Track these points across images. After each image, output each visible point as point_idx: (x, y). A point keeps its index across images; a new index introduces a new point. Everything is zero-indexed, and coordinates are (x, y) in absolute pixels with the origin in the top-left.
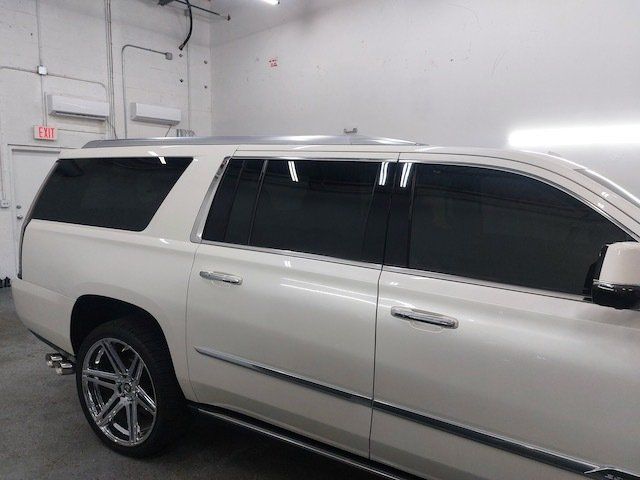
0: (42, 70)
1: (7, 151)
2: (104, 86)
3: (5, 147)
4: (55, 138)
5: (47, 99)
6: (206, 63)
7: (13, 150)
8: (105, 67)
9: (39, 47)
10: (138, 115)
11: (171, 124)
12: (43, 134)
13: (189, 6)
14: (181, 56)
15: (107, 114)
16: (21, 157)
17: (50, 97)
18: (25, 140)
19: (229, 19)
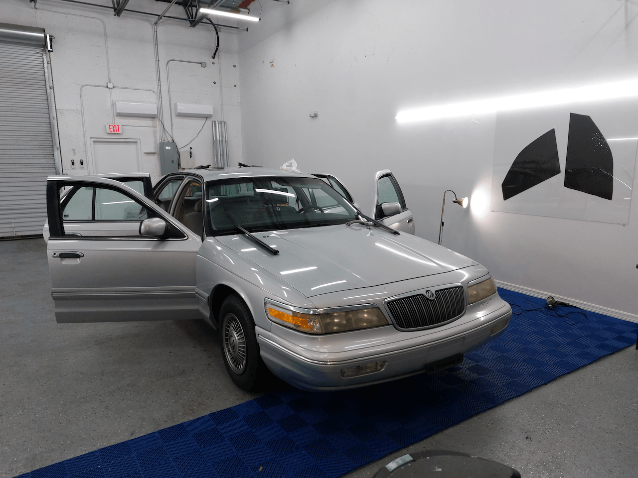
0: (110, 85)
1: (89, 142)
2: (154, 92)
3: (88, 139)
4: (120, 132)
5: (114, 105)
6: (235, 66)
7: (94, 142)
8: (155, 78)
9: (109, 69)
10: (179, 111)
11: (207, 117)
12: (112, 130)
13: (214, 25)
14: (213, 63)
15: (156, 113)
16: (99, 146)
17: (115, 103)
18: (102, 134)
19: (247, 30)
